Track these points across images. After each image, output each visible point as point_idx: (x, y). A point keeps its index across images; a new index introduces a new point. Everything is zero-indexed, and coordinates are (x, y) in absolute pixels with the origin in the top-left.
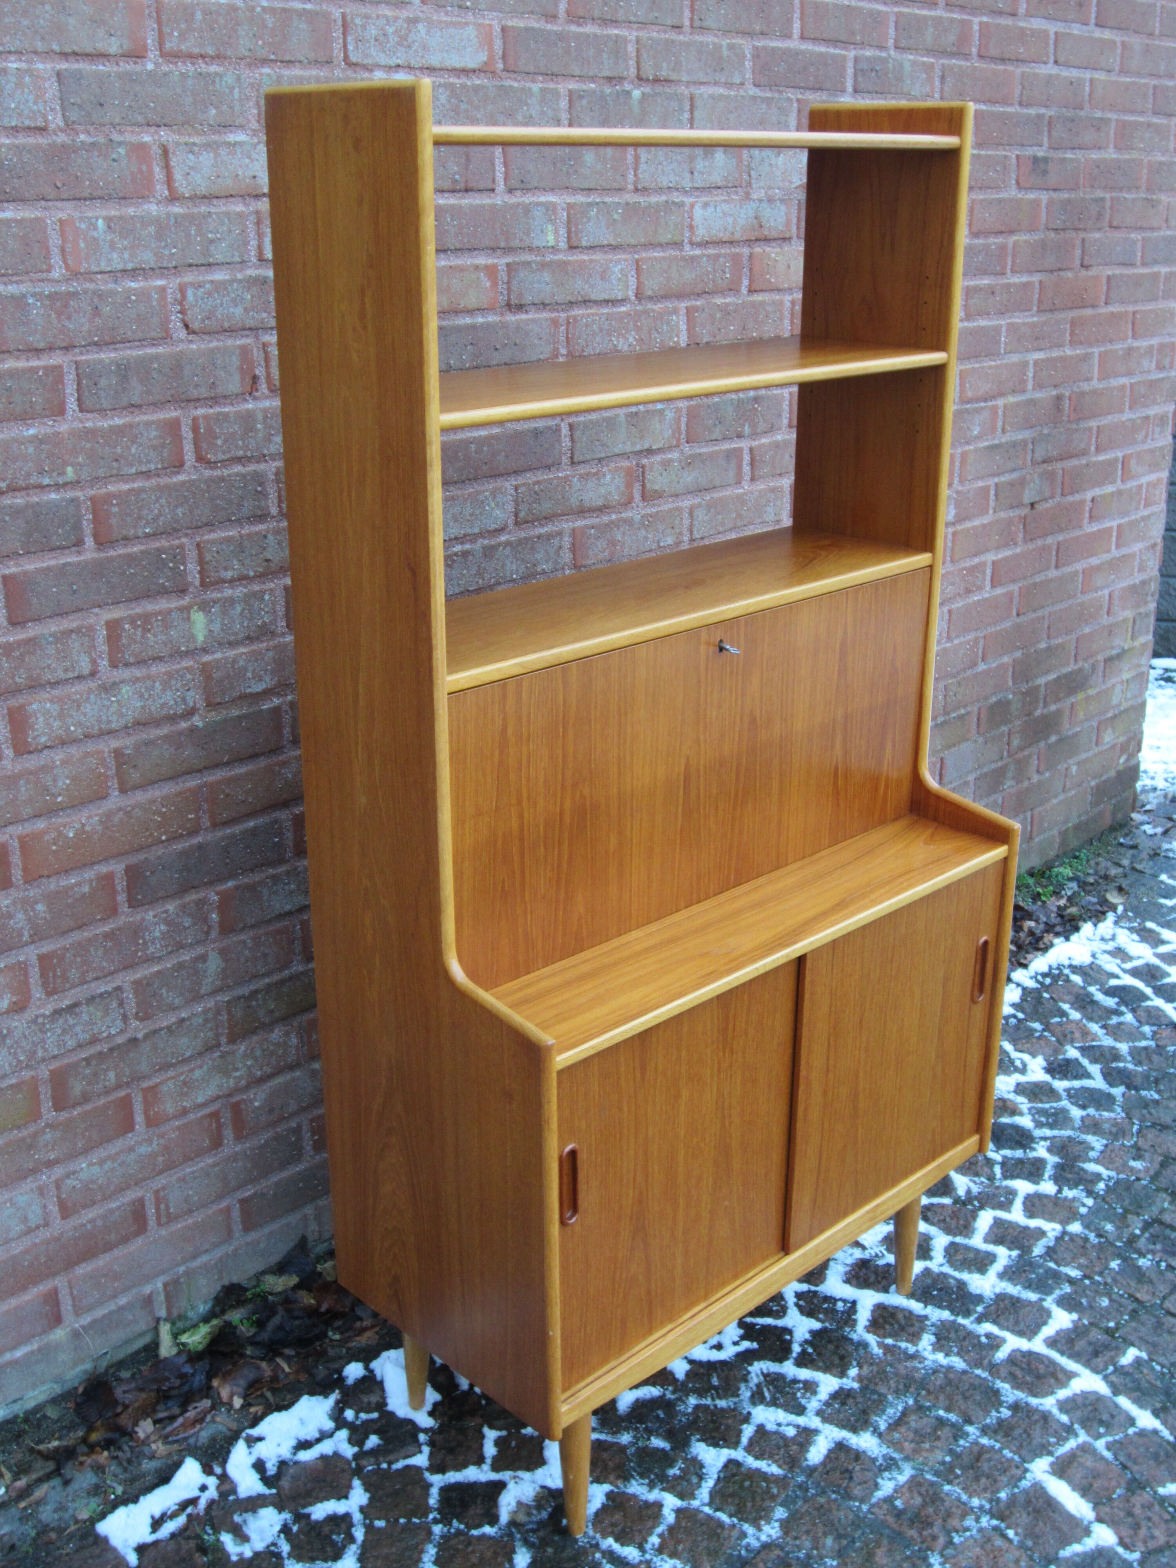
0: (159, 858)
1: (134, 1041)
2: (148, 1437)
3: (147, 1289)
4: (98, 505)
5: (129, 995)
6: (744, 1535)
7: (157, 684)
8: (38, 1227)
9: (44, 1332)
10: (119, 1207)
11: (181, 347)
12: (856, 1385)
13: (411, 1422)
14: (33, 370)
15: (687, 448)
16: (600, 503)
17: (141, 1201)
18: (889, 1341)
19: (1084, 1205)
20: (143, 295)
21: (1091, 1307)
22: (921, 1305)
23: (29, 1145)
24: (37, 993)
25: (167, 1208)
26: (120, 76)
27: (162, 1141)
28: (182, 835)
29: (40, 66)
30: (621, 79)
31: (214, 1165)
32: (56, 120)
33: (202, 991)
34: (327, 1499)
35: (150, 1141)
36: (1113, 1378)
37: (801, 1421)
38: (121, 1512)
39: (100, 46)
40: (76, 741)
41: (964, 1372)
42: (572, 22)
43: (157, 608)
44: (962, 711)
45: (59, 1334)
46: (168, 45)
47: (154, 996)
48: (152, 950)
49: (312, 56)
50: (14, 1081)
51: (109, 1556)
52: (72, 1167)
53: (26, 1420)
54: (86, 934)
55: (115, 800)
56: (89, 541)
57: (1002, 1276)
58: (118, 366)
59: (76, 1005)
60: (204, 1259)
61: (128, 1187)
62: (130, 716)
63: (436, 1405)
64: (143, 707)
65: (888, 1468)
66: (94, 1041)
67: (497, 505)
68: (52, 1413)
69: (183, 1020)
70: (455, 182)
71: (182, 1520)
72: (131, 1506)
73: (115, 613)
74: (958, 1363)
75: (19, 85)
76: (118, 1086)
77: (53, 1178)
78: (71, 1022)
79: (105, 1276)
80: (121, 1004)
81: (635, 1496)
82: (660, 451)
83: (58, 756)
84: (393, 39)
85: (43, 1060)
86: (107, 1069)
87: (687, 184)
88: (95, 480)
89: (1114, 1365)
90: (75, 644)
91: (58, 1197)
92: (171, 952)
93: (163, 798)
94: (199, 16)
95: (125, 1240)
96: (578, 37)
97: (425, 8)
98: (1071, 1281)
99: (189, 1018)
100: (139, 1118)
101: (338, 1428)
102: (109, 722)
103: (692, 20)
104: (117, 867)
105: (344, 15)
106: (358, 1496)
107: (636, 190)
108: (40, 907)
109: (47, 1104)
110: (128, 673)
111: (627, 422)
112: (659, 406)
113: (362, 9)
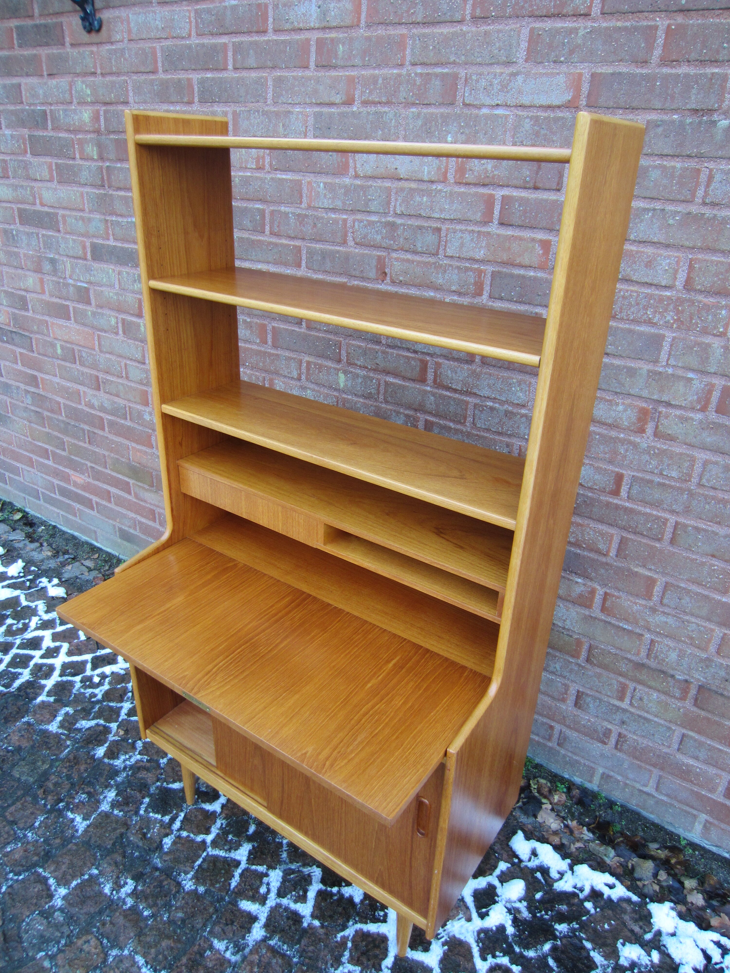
6: (186, 873)
11: (352, 249)
12: (305, 924)
14: (290, 245)
15: (713, 416)
16: (610, 421)
20: (336, 221)
22: (391, 965)
26: (339, 114)
29: (307, 110)
30: (711, 111)
37: (273, 895)
39: (333, 99)
43: (326, 364)
49: (441, 100)
58: (322, 251)
65: (236, 945)
67: (521, 389)
70: (525, 182)
73: (310, 359)
81: (215, 822)
82: (680, 407)
84: (497, 87)
90: (293, 364)
94: (380, 81)
96: (666, 78)
97: (526, 65)
107: (704, 204)
110: (312, 386)
111: (649, 376)
112: (690, 375)
113: (480, 70)
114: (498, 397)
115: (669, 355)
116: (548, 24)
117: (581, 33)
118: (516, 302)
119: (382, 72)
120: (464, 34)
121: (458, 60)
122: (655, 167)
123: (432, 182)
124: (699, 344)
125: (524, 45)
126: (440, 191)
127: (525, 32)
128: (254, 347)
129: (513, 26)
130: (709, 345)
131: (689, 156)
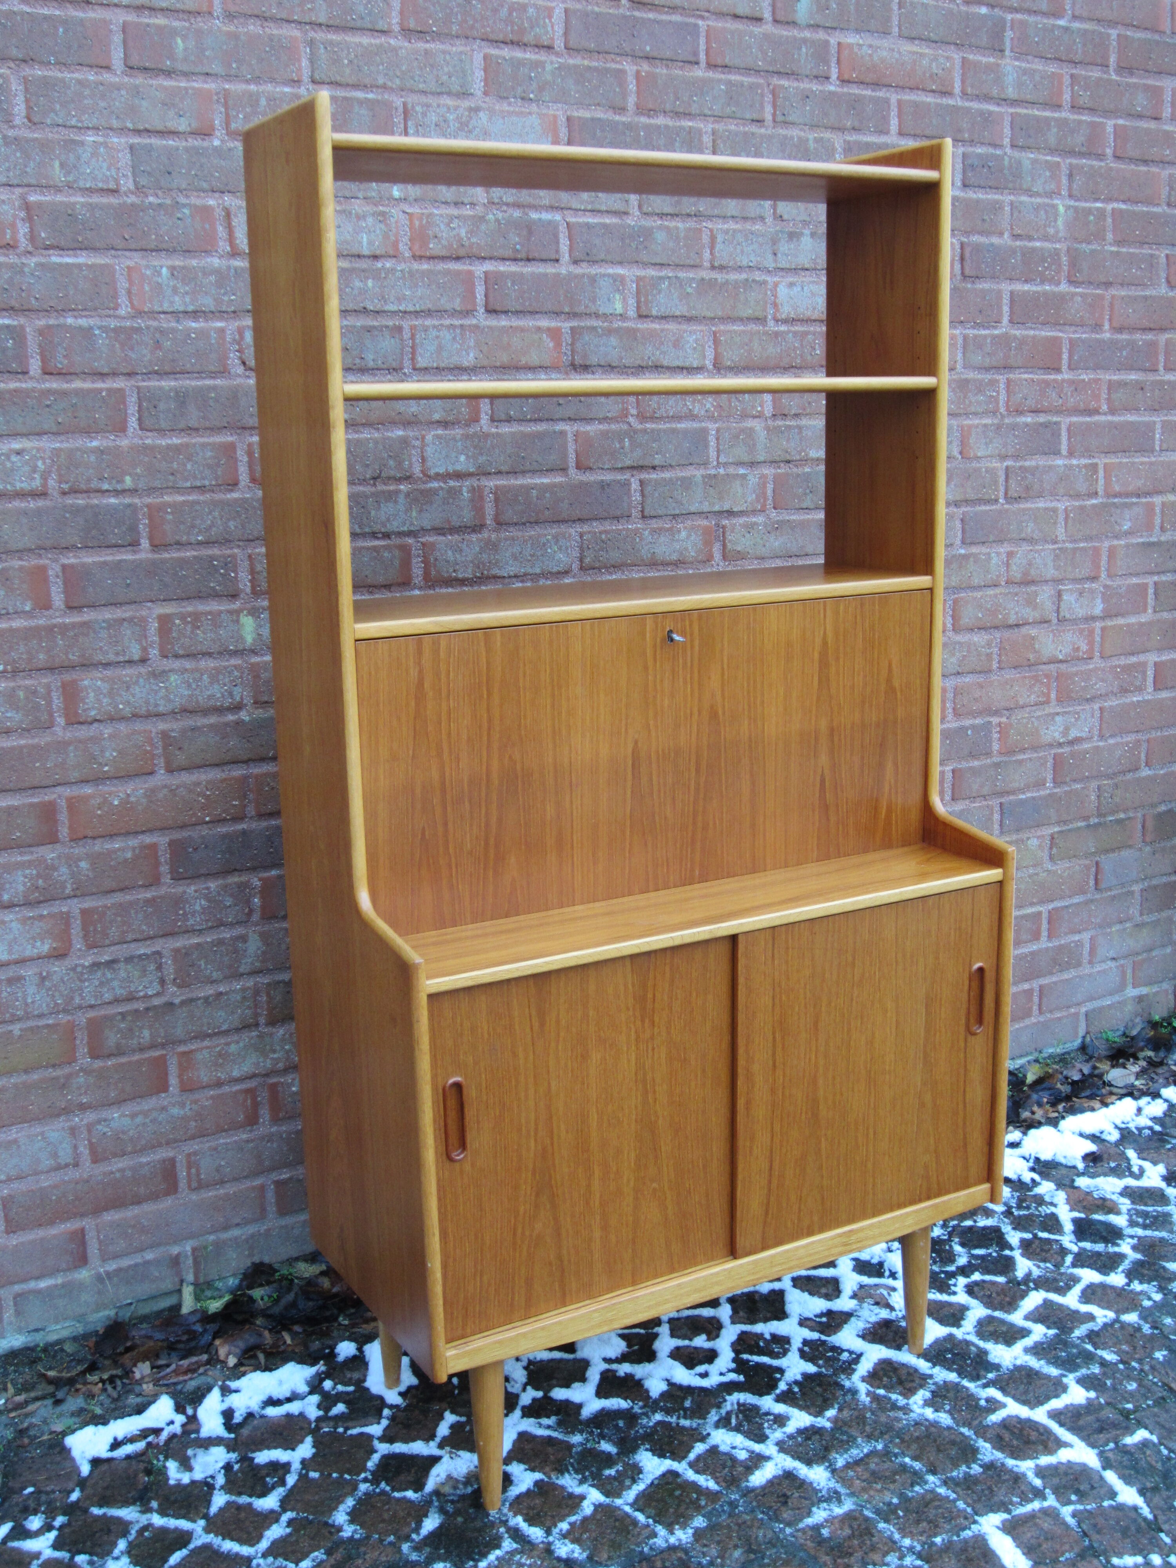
0: (203, 837)
1: (170, 1005)
2: (143, 1378)
3: (175, 1250)
4: (154, 512)
5: (168, 960)
6: (655, 1535)
7: (205, 677)
8: (67, 1165)
9: (69, 1269)
10: (148, 1163)
11: (239, 381)
12: (828, 1425)
13: (381, 1399)
14: (98, 391)
15: (773, 514)
16: (674, 557)
17: (173, 1161)
18: (881, 1392)
19: (1150, 1299)
20: (202, 334)
21: (1114, 1389)
22: (929, 1365)
23: (64, 1085)
24: (78, 944)
25: (198, 1174)
26: (187, 150)
27: (195, 1107)
28: (225, 820)
29: (115, 140)
31: (248, 1141)
32: (127, 184)
33: (241, 970)
34: (276, 1448)
35: (182, 1105)
36: (1110, 1455)
37: (757, 1447)
38: (90, 1430)
39: (171, 125)
40: (123, 719)
41: (949, 1428)
42: (642, 114)
43: (208, 608)
44: (1122, 816)
45: (84, 1275)
46: (233, 126)
47: (192, 965)
48: (191, 922)
50: (51, 1022)
51: (67, 1464)
52: (104, 1114)
53: (45, 1350)
54: (128, 897)
55: (161, 777)
56: (145, 543)
57: (1027, 1350)
58: (177, 393)
59: (113, 961)
60: (236, 1232)
61: (160, 1145)
62: (178, 702)
63: (410, 1388)
64: (190, 696)
65: (828, 1500)
66: (131, 998)
67: (560, 549)
68: (69, 1348)
69: (221, 993)
70: (514, 251)
71: (140, 1445)
72: (100, 1427)
73: (168, 609)
74: (945, 1419)
75: (95, 154)
76: (153, 1046)
77: (85, 1122)
78: (109, 976)
79: (134, 1226)
80: (159, 967)
81: (563, 1488)
82: (742, 513)
83: (107, 730)
84: (454, 125)
85: (80, 1007)
86: (141, 1028)
87: (771, 265)
88: (151, 490)
89: (1116, 1443)
90: (127, 631)
91: (90, 1141)
92: (211, 928)
93: (208, 782)
94: (263, 102)
95: (154, 1197)
96: (647, 127)
97: (487, 99)
98: (1103, 1363)
99: (227, 993)
100: (173, 1081)
101: (311, 1393)
102: (157, 705)
103: (774, 115)
104: (162, 840)
105: (405, 104)
106: (306, 1449)
107: (713, 268)
108: (83, 864)
109: (82, 1050)
110: (177, 664)
111: (705, 483)
112: (742, 471)
113: (424, 99)
114: (530, 571)
115: (718, 451)
116: (506, 52)
117: (548, 67)
118: (530, 420)
119: (261, 88)
120: (395, 50)
121: (389, 84)
122: (660, 228)
123: (375, 257)
124: (742, 430)
125: (479, 74)
126: (393, 270)
127: (478, 58)
128: (18, 623)
129: (461, 49)
130: (752, 430)
131: (689, 215)
